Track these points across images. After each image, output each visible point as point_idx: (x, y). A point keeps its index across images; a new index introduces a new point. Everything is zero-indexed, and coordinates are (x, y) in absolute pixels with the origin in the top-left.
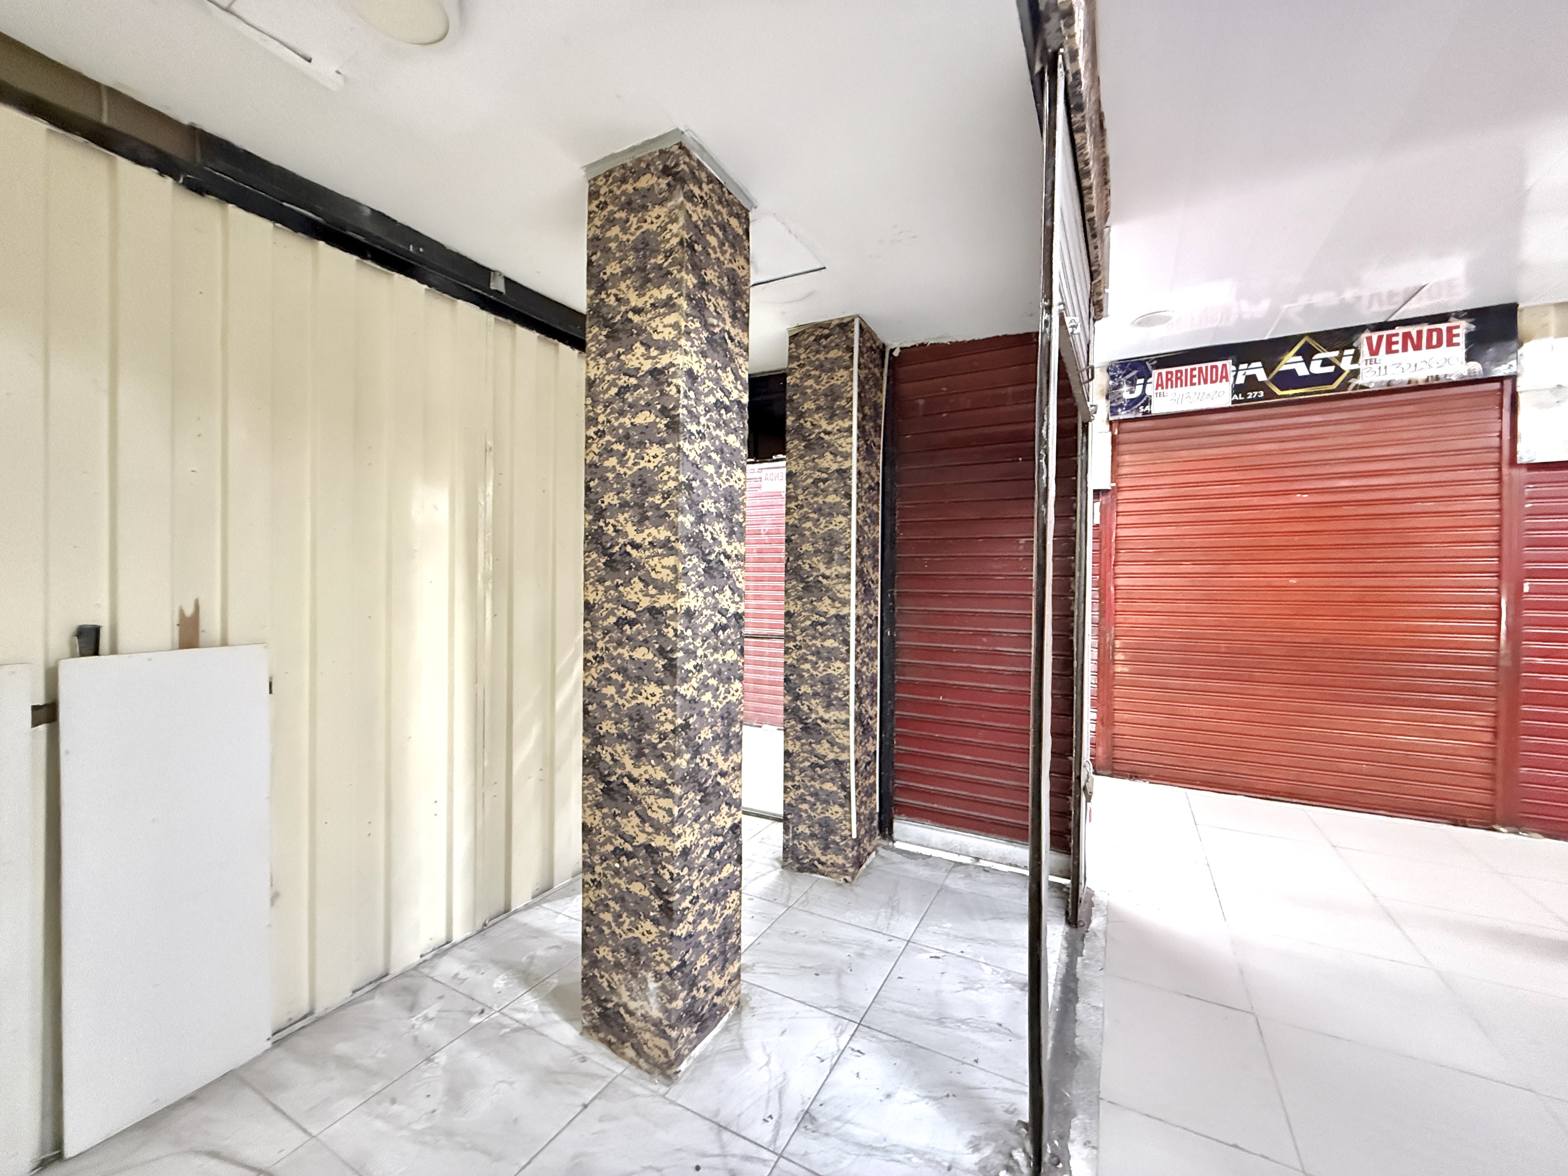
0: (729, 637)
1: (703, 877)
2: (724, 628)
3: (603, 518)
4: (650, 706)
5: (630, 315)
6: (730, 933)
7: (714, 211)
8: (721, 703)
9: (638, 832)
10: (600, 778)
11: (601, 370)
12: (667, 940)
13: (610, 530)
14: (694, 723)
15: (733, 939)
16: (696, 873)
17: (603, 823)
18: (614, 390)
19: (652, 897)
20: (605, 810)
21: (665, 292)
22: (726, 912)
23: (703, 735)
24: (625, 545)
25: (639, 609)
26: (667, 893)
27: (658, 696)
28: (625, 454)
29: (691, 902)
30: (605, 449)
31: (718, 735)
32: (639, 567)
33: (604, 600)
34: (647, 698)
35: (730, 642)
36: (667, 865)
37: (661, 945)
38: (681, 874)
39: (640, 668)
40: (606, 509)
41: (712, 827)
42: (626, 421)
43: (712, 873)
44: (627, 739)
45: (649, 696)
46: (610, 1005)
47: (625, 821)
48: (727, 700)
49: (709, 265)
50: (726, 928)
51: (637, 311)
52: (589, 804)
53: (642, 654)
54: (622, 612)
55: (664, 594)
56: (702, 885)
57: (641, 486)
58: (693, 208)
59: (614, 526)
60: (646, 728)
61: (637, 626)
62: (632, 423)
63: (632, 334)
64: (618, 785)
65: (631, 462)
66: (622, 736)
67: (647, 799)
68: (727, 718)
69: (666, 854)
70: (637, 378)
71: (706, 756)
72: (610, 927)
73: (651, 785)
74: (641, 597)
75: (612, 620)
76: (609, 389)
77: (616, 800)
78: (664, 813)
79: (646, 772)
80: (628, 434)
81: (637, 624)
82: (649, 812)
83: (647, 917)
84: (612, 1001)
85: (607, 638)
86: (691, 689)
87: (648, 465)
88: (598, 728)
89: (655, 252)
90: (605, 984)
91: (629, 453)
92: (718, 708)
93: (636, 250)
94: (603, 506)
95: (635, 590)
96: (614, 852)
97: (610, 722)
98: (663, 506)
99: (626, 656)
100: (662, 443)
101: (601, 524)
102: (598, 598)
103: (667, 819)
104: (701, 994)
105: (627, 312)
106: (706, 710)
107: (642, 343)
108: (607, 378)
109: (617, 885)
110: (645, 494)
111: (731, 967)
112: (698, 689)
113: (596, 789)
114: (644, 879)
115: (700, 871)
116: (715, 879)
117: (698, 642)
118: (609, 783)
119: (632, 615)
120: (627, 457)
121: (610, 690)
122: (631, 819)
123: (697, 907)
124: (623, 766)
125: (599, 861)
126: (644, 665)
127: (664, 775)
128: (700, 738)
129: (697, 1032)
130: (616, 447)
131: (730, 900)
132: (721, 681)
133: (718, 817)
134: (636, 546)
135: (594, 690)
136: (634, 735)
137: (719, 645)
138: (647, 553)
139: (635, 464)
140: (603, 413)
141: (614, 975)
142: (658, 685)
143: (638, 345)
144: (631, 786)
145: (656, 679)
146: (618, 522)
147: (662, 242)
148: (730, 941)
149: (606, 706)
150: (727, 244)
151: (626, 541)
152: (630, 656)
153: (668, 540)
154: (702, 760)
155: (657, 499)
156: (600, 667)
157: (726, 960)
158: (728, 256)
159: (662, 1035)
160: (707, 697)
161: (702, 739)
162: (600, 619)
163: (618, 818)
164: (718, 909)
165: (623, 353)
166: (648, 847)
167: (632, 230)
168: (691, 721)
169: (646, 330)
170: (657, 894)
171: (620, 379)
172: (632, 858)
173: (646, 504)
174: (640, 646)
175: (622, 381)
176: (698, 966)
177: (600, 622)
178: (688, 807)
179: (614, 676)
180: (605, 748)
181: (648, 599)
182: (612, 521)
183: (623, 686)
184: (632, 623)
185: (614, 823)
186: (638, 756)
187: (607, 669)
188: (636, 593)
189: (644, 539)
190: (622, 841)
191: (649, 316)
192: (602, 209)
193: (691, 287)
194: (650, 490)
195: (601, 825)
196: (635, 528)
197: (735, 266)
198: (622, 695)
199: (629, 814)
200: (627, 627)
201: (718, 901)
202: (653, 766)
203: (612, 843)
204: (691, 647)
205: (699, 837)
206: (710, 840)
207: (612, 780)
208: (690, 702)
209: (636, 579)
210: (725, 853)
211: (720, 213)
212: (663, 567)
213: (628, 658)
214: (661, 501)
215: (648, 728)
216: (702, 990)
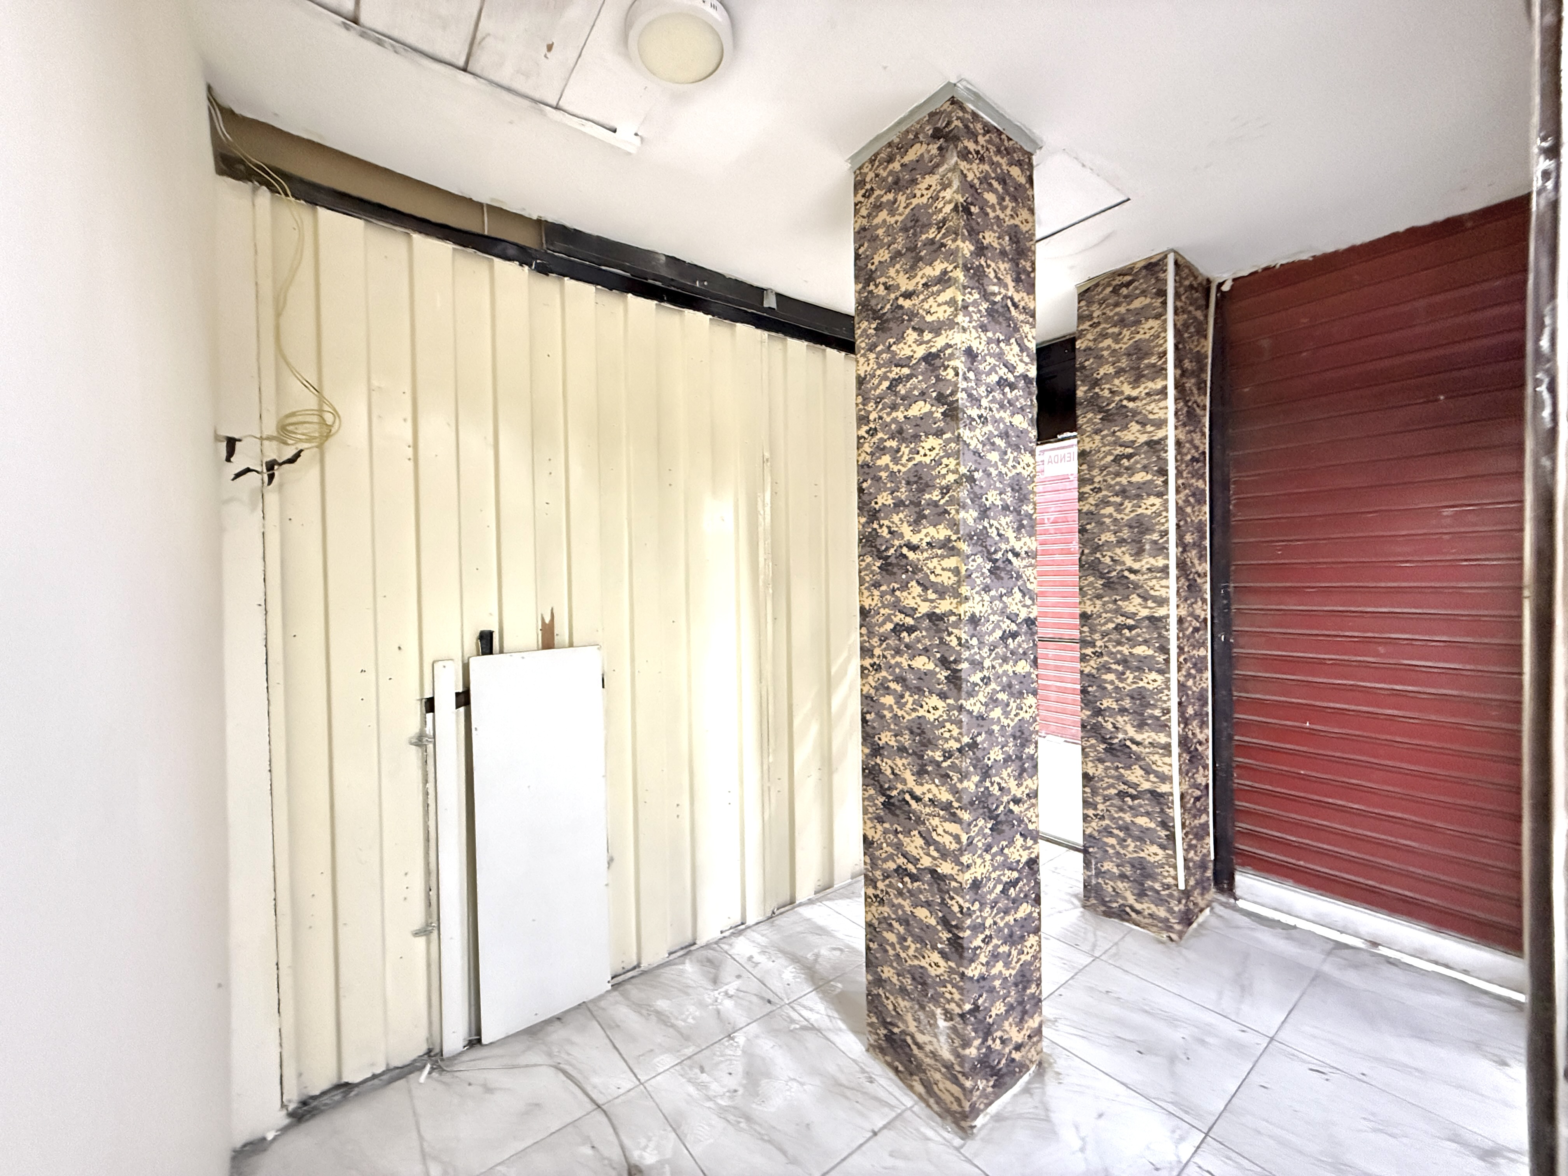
0: (1020, 646)
1: (996, 914)
2: (1014, 635)
3: (877, 519)
4: (932, 720)
5: (901, 301)
6: (1029, 982)
7: (992, 163)
8: (1012, 720)
9: (922, 855)
10: (880, 791)
11: (871, 366)
12: (958, 979)
13: (884, 532)
14: (983, 742)
15: (1033, 989)
16: (988, 909)
17: (884, 838)
18: (886, 384)
19: (939, 928)
20: (887, 825)
21: (939, 267)
22: (1024, 958)
23: (992, 756)
24: (901, 547)
25: (918, 615)
26: (956, 927)
27: (941, 710)
28: (898, 450)
29: (983, 941)
30: (878, 447)
31: (1010, 756)
32: (917, 569)
33: (880, 605)
34: (929, 712)
35: (1021, 650)
36: (955, 896)
37: (951, 982)
38: (972, 909)
39: (920, 679)
40: (880, 510)
41: (1005, 860)
42: (899, 415)
43: (1006, 912)
44: (907, 753)
45: (931, 710)
46: (896, 1030)
47: (908, 840)
48: (1019, 717)
49: (988, 226)
50: (1023, 976)
51: (908, 295)
52: (870, 816)
53: (921, 663)
54: (899, 618)
55: (945, 599)
56: (995, 923)
57: (916, 482)
58: (968, 166)
59: (889, 527)
60: (928, 743)
61: (916, 633)
62: (905, 417)
63: (903, 320)
64: (899, 801)
65: (905, 457)
66: (902, 750)
67: (931, 821)
68: (1020, 737)
69: (954, 884)
70: (909, 367)
71: (997, 779)
72: (894, 949)
73: (935, 806)
74: (920, 602)
75: (889, 626)
76: (880, 384)
77: (897, 816)
78: (951, 839)
79: (929, 791)
80: (901, 428)
81: (916, 631)
82: (934, 834)
83: (934, 948)
84: (898, 1027)
85: (884, 645)
86: (978, 704)
87: (924, 459)
88: (876, 739)
89: (927, 226)
90: (891, 1007)
91: (903, 449)
92: (1009, 726)
93: (905, 229)
94: (877, 507)
95: (913, 595)
96: (896, 871)
97: (889, 734)
98: (942, 502)
99: (905, 665)
100: (939, 433)
101: (875, 526)
102: (873, 604)
103: (954, 846)
104: (997, 1046)
105: (897, 299)
106: (996, 728)
107: (914, 329)
108: (878, 372)
109: (901, 906)
110: (921, 491)
111: (1031, 1020)
112: (986, 705)
113: (876, 802)
114: (930, 905)
115: (992, 908)
116: (1010, 919)
117: (985, 651)
118: (890, 797)
119: (909, 621)
120: (901, 453)
121: (889, 700)
122: (914, 838)
123: (990, 948)
124: (904, 782)
125: (882, 877)
126: (924, 676)
127: (951, 798)
128: (989, 759)
129: (993, 1087)
130: (888, 444)
131: (1028, 944)
132: (1011, 695)
133: (1012, 849)
134: (914, 548)
135: (872, 698)
136: (916, 750)
137: (1009, 654)
138: (925, 555)
139: (909, 460)
140: (874, 410)
141: (900, 1000)
142: (941, 698)
143: (910, 331)
144: (913, 803)
145: (938, 692)
146: (893, 523)
147: (934, 213)
148: (1028, 992)
149: (885, 716)
150: (1007, 198)
151: (902, 542)
152: (909, 665)
153: (949, 540)
154: (992, 784)
155: (935, 495)
156: (877, 676)
157: (1024, 1012)
158: (1008, 212)
159: (954, 1080)
160: (996, 713)
161: (992, 760)
162: (876, 625)
163: (900, 836)
164: (1014, 953)
165: (894, 343)
166: (933, 872)
167: (901, 209)
168: (979, 739)
169: (918, 313)
170: (945, 925)
171: (891, 372)
172: (916, 881)
173: (923, 502)
174: (920, 655)
175: (894, 373)
176: (993, 1014)
177: (877, 628)
178: (978, 835)
179: (893, 685)
180: (885, 760)
181: (928, 604)
182: (886, 522)
183: (902, 697)
184: (910, 630)
185: (895, 840)
186: (921, 773)
187: (884, 677)
188: (914, 598)
189: (921, 540)
190: (905, 861)
191: (922, 297)
192: (868, 197)
193: (968, 255)
194: (927, 485)
195: (882, 840)
196: (911, 528)
197: (1017, 221)
198: (901, 706)
199: (912, 833)
200: (904, 634)
201: (1013, 944)
202: (937, 786)
203: (894, 861)
204: (977, 657)
205: (991, 869)
206: (1004, 875)
207: (893, 794)
208: (977, 718)
209: (914, 583)
210: (1021, 891)
211: (999, 165)
212: (943, 569)
213: (907, 667)
214: (940, 497)
215: (930, 743)
216: (998, 1041)
